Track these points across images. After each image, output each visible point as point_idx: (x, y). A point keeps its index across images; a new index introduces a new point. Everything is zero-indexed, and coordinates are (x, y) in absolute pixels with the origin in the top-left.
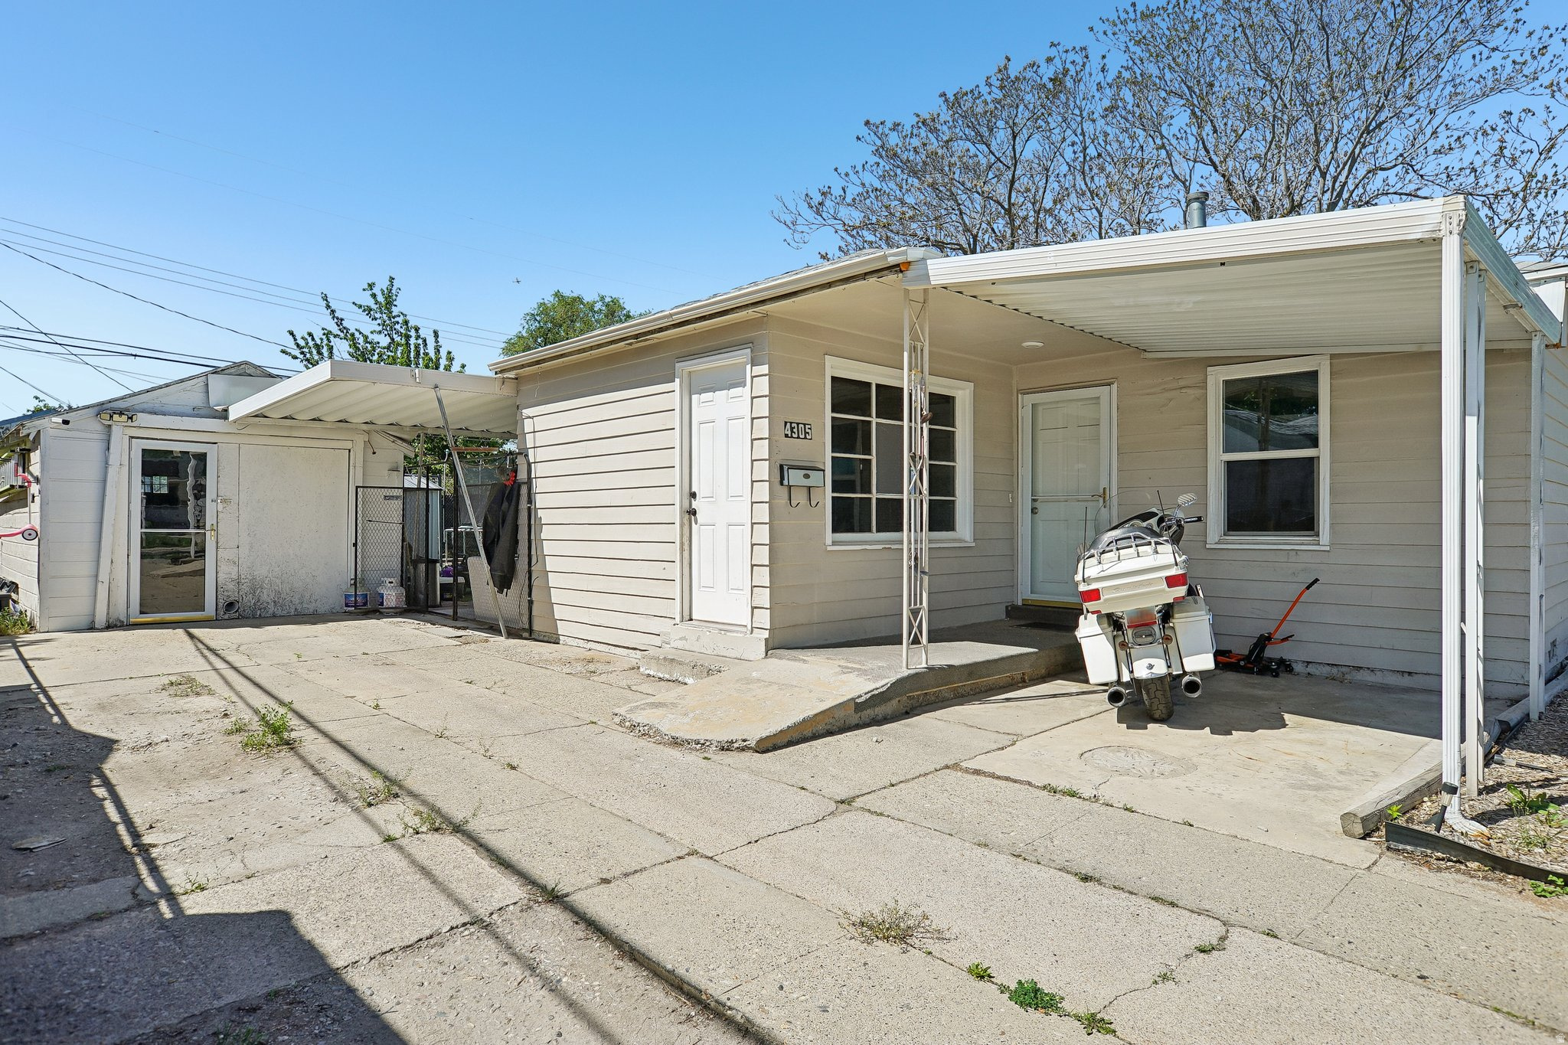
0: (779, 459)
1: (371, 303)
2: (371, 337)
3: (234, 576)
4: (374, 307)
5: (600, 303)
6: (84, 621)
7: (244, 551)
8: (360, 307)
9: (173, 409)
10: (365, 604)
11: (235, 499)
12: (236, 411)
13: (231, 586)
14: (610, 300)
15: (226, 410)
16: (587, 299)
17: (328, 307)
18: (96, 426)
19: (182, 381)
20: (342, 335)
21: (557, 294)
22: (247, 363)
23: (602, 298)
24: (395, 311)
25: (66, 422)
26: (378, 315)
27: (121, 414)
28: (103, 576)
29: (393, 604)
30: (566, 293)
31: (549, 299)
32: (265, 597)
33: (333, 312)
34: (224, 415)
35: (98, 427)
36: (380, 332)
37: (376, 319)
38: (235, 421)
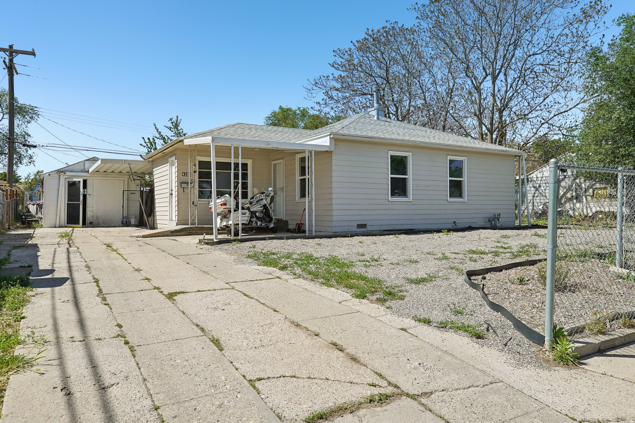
0: (180, 181)
1: (171, 125)
2: (171, 138)
3: (92, 215)
4: (172, 127)
5: (298, 111)
6: (54, 225)
7: (94, 208)
8: (167, 127)
9: (76, 170)
10: (127, 223)
11: (92, 194)
12: (90, 171)
13: (91, 218)
14: (302, 109)
15: (88, 170)
16: (294, 109)
17: (156, 128)
18: (57, 175)
19: (78, 163)
20: (160, 138)
21: (281, 108)
22: (95, 157)
23: (299, 108)
24: (179, 128)
25: (49, 175)
26: (173, 130)
27: (62, 172)
28: (58, 214)
29: (133, 223)
30: (284, 107)
31: (277, 110)
32: (100, 221)
33: (157, 130)
34: (88, 172)
35: (58, 176)
36: (174, 136)
37: (172, 131)
38: (91, 173)
